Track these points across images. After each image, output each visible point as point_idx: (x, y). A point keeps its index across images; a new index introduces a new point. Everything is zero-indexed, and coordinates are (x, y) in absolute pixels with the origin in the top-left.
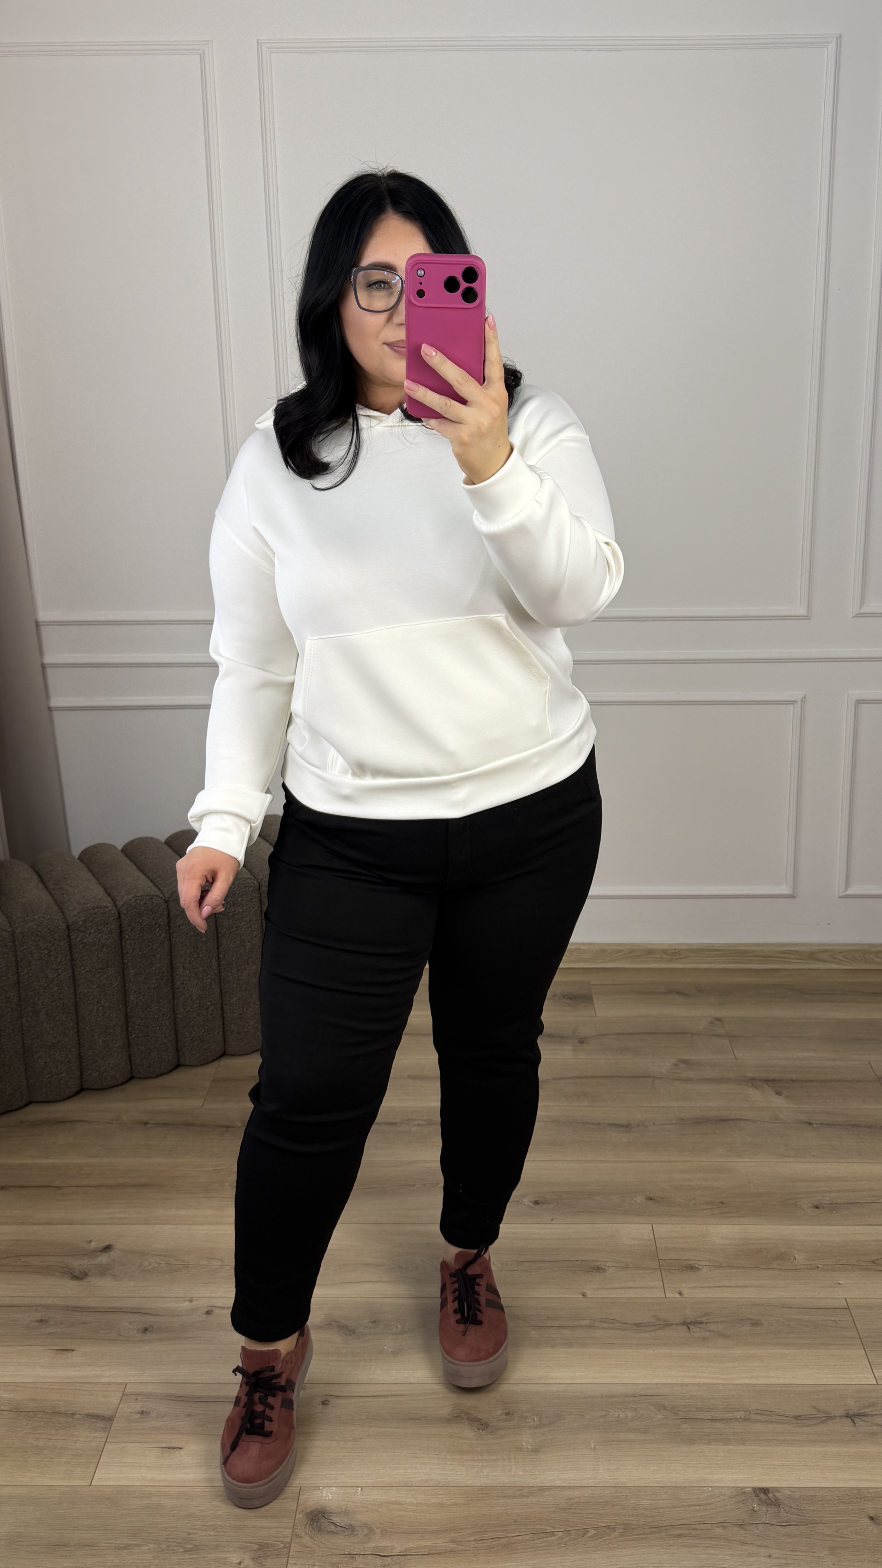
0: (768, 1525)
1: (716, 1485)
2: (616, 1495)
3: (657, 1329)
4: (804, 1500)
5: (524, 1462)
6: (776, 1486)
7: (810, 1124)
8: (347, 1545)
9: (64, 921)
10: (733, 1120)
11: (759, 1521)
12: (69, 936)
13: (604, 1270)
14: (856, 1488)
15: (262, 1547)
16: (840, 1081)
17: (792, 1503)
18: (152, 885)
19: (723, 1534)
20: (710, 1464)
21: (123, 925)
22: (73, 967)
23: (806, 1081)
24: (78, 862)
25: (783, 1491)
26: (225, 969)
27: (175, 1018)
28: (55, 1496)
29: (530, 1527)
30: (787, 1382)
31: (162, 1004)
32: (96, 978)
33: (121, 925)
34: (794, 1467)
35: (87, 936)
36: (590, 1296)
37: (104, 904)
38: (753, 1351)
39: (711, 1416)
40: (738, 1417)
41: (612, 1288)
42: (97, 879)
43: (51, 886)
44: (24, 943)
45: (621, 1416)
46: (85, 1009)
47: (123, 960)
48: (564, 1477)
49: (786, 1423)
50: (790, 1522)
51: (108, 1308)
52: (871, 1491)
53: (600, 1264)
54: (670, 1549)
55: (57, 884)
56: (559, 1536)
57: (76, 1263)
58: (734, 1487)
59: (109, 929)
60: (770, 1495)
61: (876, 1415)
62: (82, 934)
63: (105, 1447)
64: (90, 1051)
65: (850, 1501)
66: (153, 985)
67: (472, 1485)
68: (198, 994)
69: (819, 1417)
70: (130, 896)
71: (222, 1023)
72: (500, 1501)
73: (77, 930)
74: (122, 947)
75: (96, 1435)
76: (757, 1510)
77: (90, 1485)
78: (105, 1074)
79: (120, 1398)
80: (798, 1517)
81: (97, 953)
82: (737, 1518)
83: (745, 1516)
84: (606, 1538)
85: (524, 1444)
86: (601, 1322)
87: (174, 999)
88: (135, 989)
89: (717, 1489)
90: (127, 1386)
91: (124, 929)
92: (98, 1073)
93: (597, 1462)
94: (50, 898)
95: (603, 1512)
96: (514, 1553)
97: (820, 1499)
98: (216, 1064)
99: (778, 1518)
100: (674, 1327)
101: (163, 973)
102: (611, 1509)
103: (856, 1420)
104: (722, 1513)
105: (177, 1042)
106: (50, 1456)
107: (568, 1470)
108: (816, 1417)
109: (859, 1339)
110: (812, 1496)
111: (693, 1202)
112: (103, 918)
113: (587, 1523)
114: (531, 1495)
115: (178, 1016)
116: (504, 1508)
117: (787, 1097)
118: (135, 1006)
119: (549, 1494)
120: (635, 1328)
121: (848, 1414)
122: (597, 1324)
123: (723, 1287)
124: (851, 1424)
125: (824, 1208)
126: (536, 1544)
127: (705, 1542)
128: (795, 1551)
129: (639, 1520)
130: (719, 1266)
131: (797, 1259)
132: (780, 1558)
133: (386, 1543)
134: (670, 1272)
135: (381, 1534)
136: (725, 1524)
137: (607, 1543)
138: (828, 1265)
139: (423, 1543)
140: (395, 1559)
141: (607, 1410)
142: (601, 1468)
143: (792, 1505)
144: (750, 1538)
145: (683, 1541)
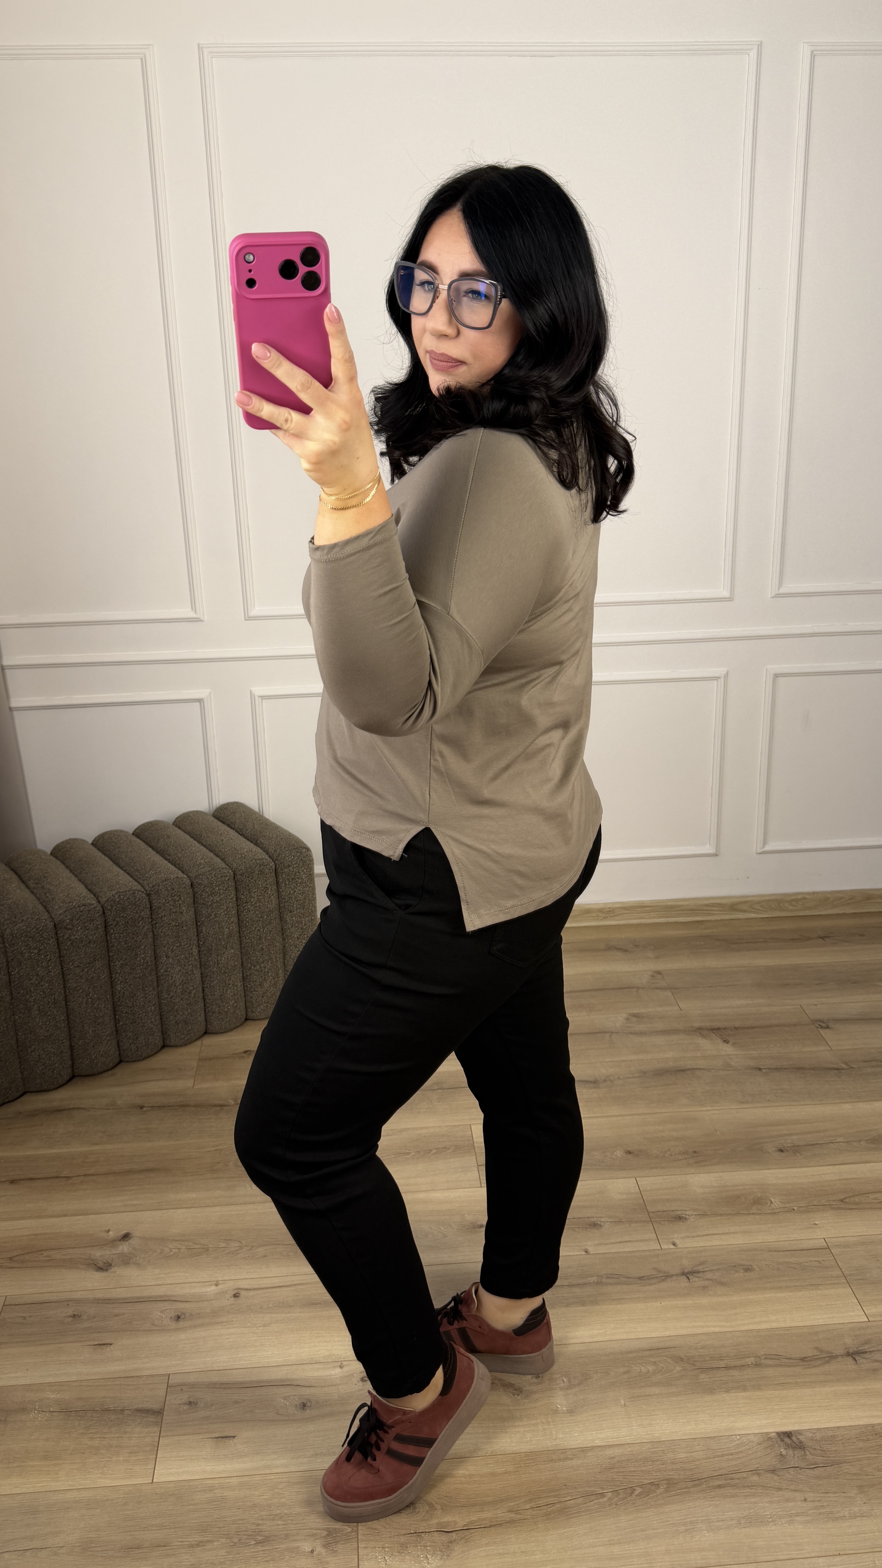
0: (797, 1469)
1: (743, 1432)
2: (653, 1450)
3: (660, 1282)
4: (824, 1440)
5: (562, 1424)
7: (760, 1069)
9: (51, 920)
10: (689, 1069)
11: (789, 1465)
12: (57, 934)
13: (600, 1226)
15: (330, 1533)
16: (777, 1026)
17: (815, 1444)
19: (759, 1482)
20: (733, 1412)
21: (109, 921)
22: (62, 963)
23: (748, 1028)
27: (160, 1004)
28: (120, 1496)
29: (580, 1490)
30: (788, 1324)
31: (147, 992)
32: (84, 973)
33: (106, 921)
34: (810, 1408)
35: (74, 933)
36: (591, 1253)
37: (89, 901)
38: (751, 1297)
39: (724, 1364)
40: (750, 1363)
41: (612, 1243)
42: (76, 876)
43: (31, 886)
45: (643, 1370)
46: (75, 1002)
47: (109, 954)
48: (602, 1436)
49: (793, 1366)
50: (816, 1464)
51: (138, 1298)
53: (596, 1220)
54: (713, 1501)
56: (608, 1497)
57: (99, 1254)
58: (760, 1433)
59: (96, 924)
60: (794, 1438)
61: (872, 1351)
62: (69, 932)
63: (160, 1442)
64: (81, 1041)
66: (138, 975)
67: (518, 1452)
68: (181, 980)
69: (822, 1357)
70: (113, 892)
71: (203, 1005)
72: (547, 1465)
73: (64, 928)
74: (108, 941)
75: (150, 1429)
76: (785, 1454)
77: (152, 1482)
78: (96, 1061)
79: (165, 1390)
80: (822, 1457)
81: (84, 949)
82: (769, 1464)
83: (775, 1461)
84: (652, 1495)
85: (559, 1406)
86: (607, 1277)
87: (158, 986)
88: (122, 980)
89: (742, 1435)
90: (170, 1377)
91: (109, 924)
92: (89, 1060)
93: (629, 1418)
94: (35, 898)
95: (644, 1468)
96: (570, 1518)
97: (839, 1438)
98: (199, 1043)
99: (805, 1461)
100: (674, 1278)
101: (148, 963)
102: (652, 1466)
103: (857, 1358)
104: (754, 1461)
105: (163, 1026)
106: (107, 1455)
107: (605, 1429)
108: (819, 1358)
109: (844, 1278)
110: (831, 1436)
111: (669, 1153)
112: (89, 915)
113: (632, 1482)
114: (574, 1457)
115: (163, 1001)
116: (552, 1473)
117: (734, 1044)
118: (122, 996)
119: (591, 1454)
120: (639, 1282)
121: (848, 1352)
122: (604, 1280)
123: (711, 1235)
124: (853, 1362)
125: (788, 1151)
126: (589, 1506)
127: (745, 1491)
128: (827, 1493)
129: (680, 1475)
130: (704, 1215)
131: (774, 1203)
132: (815, 1501)
133: (447, 1518)
134: (660, 1223)
135: (441, 1509)
136: (759, 1472)
137: (653, 1500)
138: (802, 1206)
139: (483, 1515)
140: (459, 1535)
141: (628, 1366)
142: (635, 1425)
143: (815, 1447)
144: (784, 1483)
145: (724, 1492)
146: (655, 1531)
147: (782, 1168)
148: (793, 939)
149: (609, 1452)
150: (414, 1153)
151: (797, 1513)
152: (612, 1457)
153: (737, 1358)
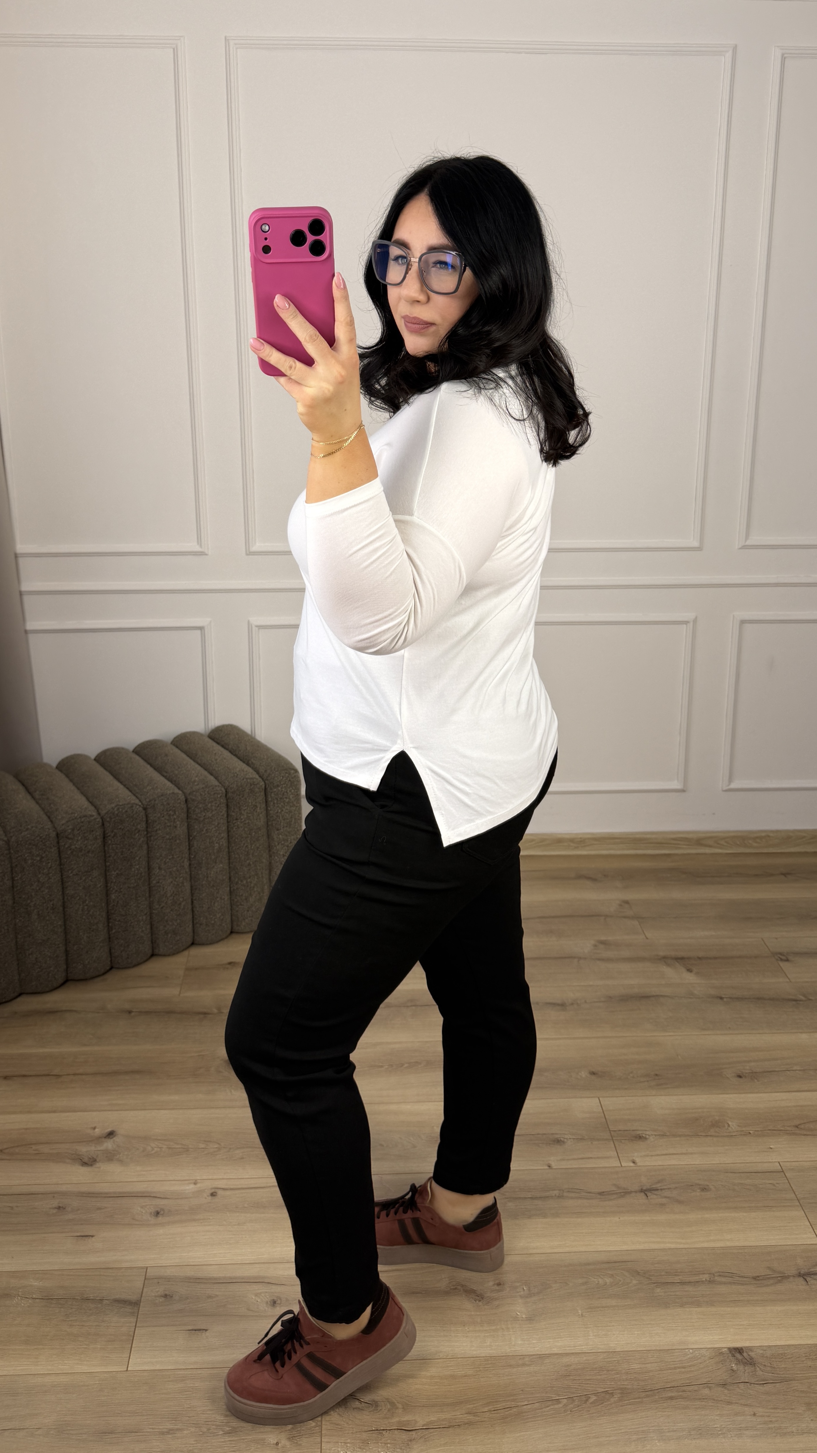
0: (748, 1384)
1: (696, 1346)
2: (609, 1360)
3: (620, 1198)
4: (774, 1357)
5: (522, 1331)
6: (748, 1345)
7: (721, 998)
8: (374, 1422)
9: (54, 829)
10: (653, 996)
11: (740, 1380)
12: (59, 843)
13: (564, 1142)
16: (740, 957)
17: (765, 1361)
19: (710, 1395)
20: (687, 1326)
22: (61, 871)
23: (710, 958)
24: (57, 772)
25: (754, 1349)
26: (195, 868)
27: (151, 914)
28: (95, 1383)
29: (536, 1395)
30: (740, 1242)
31: (140, 902)
32: (82, 881)
33: (105, 832)
34: (762, 1326)
35: (75, 842)
36: (555, 1167)
37: (89, 813)
38: (707, 1216)
39: (680, 1279)
40: (704, 1279)
41: (574, 1159)
42: (79, 789)
43: (37, 797)
44: (18, 851)
45: (600, 1282)
46: (72, 909)
47: (106, 863)
48: (559, 1344)
49: (746, 1284)
50: (766, 1380)
53: (559, 1136)
54: (665, 1412)
55: (43, 795)
56: (564, 1403)
57: (85, 1150)
58: (712, 1348)
59: (95, 836)
60: (745, 1354)
62: (70, 841)
63: (136, 1331)
64: (76, 946)
66: (132, 885)
67: (478, 1356)
68: (172, 892)
69: (775, 1277)
70: (112, 805)
71: (192, 916)
72: (506, 1370)
73: (66, 837)
74: (105, 851)
75: (126, 1319)
76: (736, 1369)
77: (127, 1370)
78: (88, 966)
79: (143, 1283)
80: (772, 1374)
81: (83, 858)
82: (720, 1378)
83: (726, 1376)
84: (606, 1403)
85: (518, 1313)
86: (569, 1192)
87: (151, 896)
88: (116, 889)
89: (695, 1349)
90: (148, 1270)
91: (108, 835)
92: (82, 965)
93: (586, 1328)
94: (39, 808)
95: (599, 1377)
96: (525, 1423)
97: (789, 1356)
98: (186, 953)
99: (755, 1377)
100: (633, 1194)
101: (141, 874)
102: (607, 1375)
103: (808, 1279)
104: (706, 1374)
105: (153, 935)
106: (85, 1342)
107: (562, 1338)
108: (772, 1277)
109: (797, 1201)
110: (781, 1354)
111: (631, 1075)
112: (89, 826)
113: (587, 1389)
114: (532, 1363)
115: (154, 911)
116: (510, 1378)
117: (698, 974)
118: (115, 904)
119: (548, 1361)
120: (600, 1196)
121: (800, 1273)
122: (565, 1194)
123: (670, 1154)
124: (804, 1283)
125: (746, 1077)
126: (544, 1412)
127: (695, 1404)
128: (776, 1408)
129: (634, 1385)
130: (663, 1135)
131: (731, 1126)
132: (763, 1416)
133: (408, 1417)
134: (621, 1142)
135: (403, 1408)
136: (710, 1385)
137: (608, 1408)
138: (758, 1131)
139: (443, 1415)
140: (419, 1434)
141: (586, 1277)
142: (591, 1335)
143: (766, 1364)
144: (734, 1398)
145: (676, 1404)
146: (607, 1439)
147: (740, 1093)
148: (756, 875)
149: (565, 1360)
150: (387, 1067)
151: (746, 1427)
152: (568, 1365)
153: (692, 1275)
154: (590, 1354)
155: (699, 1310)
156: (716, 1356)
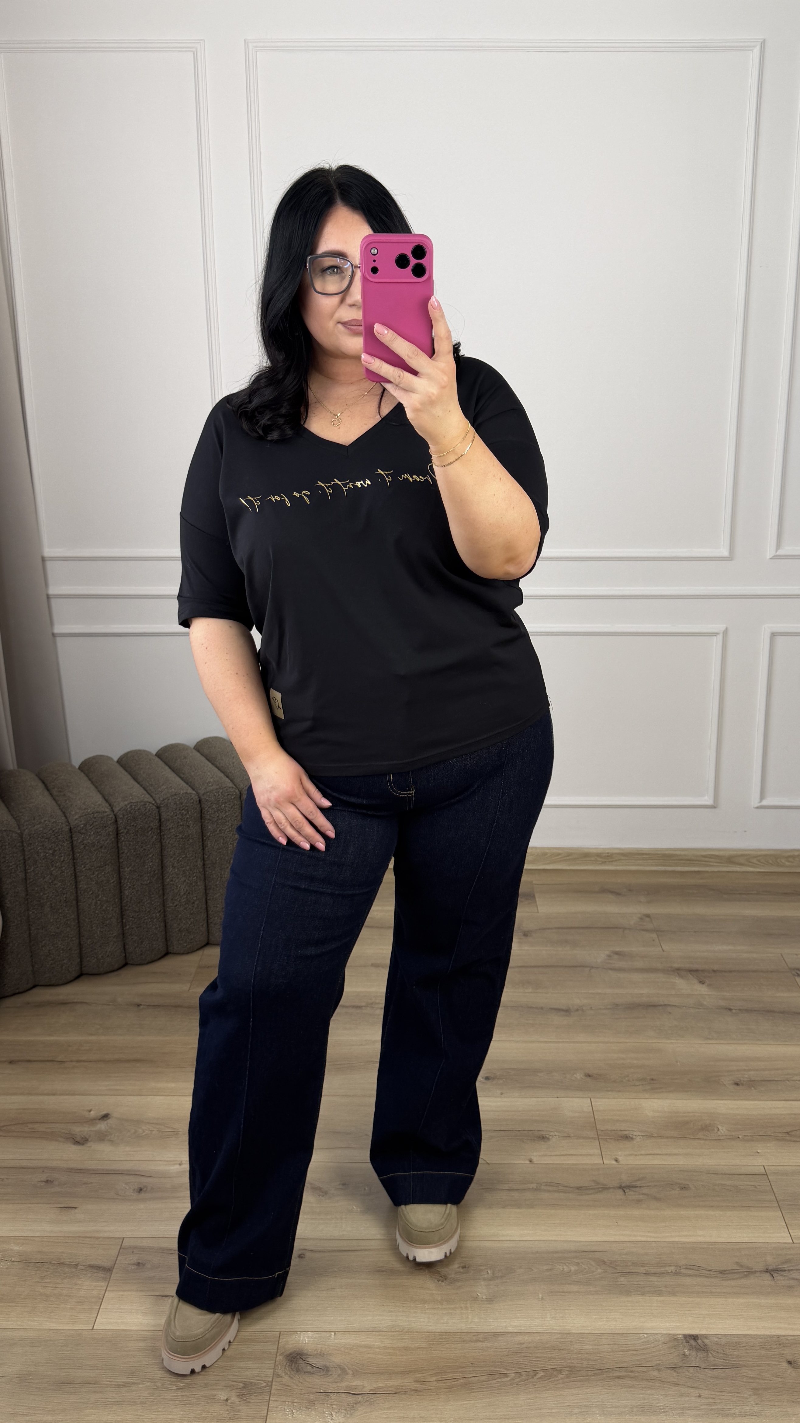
0: (698, 1368)
1: (650, 1332)
2: (562, 1340)
3: (597, 1193)
4: (729, 1346)
5: (480, 1310)
6: (704, 1333)
7: (730, 1010)
8: (322, 1384)
9: (67, 824)
10: (661, 1005)
11: (690, 1365)
12: (71, 837)
13: (548, 1139)
14: (776, 1335)
15: (246, 1385)
16: (758, 969)
17: (719, 1349)
18: (145, 792)
19: (658, 1377)
20: (645, 1313)
21: (120, 828)
22: (74, 865)
23: (726, 971)
24: (79, 771)
25: (710, 1338)
26: (209, 868)
27: (165, 911)
28: (61, 1338)
29: (485, 1369)
30: (713, 1240)
31: (153, 899)
32: (95, 875)
33: (117, 828)
34: (720, 1316)
35: (87, 837)
36: (536, 1162)
37: (103, 809)
38: (682, 1213)
39: (645, 1270)
40: (670, 1271)
41: (556, 1155)
42: (96, 787)
43: (55, 793)
44: (31, 844)
45: (565, 1269)
46: (85, 903)
47: (119, 860)
48: (515, 1324)
49: (713, 1277)
50: (716, 1366)
51: (107, 1170)
52: (789, 1338)
53: (544, 1133)
54: (611, 1389)
55: (60, 791)
56: (511, 1377)
57: (78, 1130)
58: (667, 1334)
59: (107, 831)
60: (699, 1341)
61: (792, 1270)
62: (83, 836)
63: (106, 1294)
64: (89, 940)
65: (771, 1347)
66: (145, 882)
67: (434, 1331)
68: (185, 890)
69: (741, 1272)
70: (126, 803)
71: (206, 915)
72: (459, 1345)
73: (79, 832)
74: (118, 847)
75: (98, 1284)
76: (688, 1354)
77: (93, 1329)
78: (102, 961)
79: (118, 1251)
80: (724, 1361)
81: (96, 853)
82: (670, 1362)
83: (677, 1360)
84: (553, 1379)
85: (479, 1294)
86: (546, 1185)
87: (164, 894)
88: (130, 885)
89: (652, 1336)
90: (124, 1240)
91: (121, 832)
92: (96, 959)
93: (544, 1310)
94: (55, 804)
95: (550, 1355)
96: (471, 1393)
97: (743, 1345)
98: (200, 952)
99: (707, 1362)
100: (611, 1190)
101: (154, 872)
102: (558, 1353)
103: (775, 1275)
104: (657, 1357)
105: (166, 933)
106: (56, 1302)
107: (519, 1318)
108: (739, 1272)
109: (777, 1203)
110: (736, 1343)
111: (627, 1079)
112: (102, 822)
113: (536, 1366)
114: (485, 1339)
115: (168, 909)
116: (462, 1352)
117: (709, 985)
118: (129, 901)
119: (502, 1339)
120: (577, 1191)
121: (767, 1269)
122: (543, 1187)
123: (655, 1154)
124: (770, 1278)
125: (743, 1085)
126: (491, 1384)
127: (642, 1384)
128: (721, 1392)
129: (583, 1363)
130: (651, 1136)
131: (720, 1130)
132: (709, 1398)
133: (357, 1382)
134: (607, 1141)
135: (352, 1374)
136: (659, 1367)
137: (554, 1383)
138: (747, 1136)
139: (390, 1382)
140: (365, 1398)
141: (552, 1265)
142: (548, 1317)
143: (718, 1351)
144: (682, 1380)
145: (622, 1383)
146: (549, 1411)
147: (734, 1100)
149: (520, 1338)
151: (689, 1407)
152: (521, 1343)
153: (657, 1266)
154: (545, 1334)
155: (659, 1298)
156: (670, 1341)
